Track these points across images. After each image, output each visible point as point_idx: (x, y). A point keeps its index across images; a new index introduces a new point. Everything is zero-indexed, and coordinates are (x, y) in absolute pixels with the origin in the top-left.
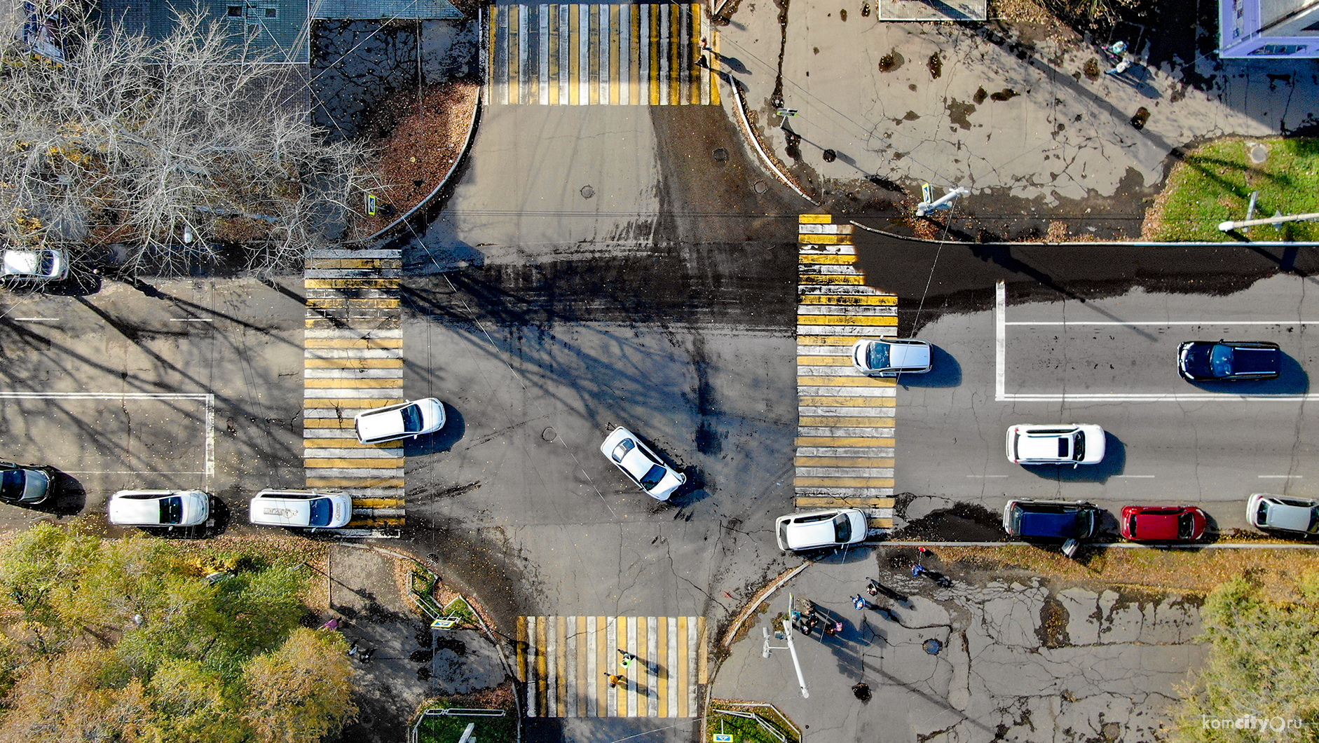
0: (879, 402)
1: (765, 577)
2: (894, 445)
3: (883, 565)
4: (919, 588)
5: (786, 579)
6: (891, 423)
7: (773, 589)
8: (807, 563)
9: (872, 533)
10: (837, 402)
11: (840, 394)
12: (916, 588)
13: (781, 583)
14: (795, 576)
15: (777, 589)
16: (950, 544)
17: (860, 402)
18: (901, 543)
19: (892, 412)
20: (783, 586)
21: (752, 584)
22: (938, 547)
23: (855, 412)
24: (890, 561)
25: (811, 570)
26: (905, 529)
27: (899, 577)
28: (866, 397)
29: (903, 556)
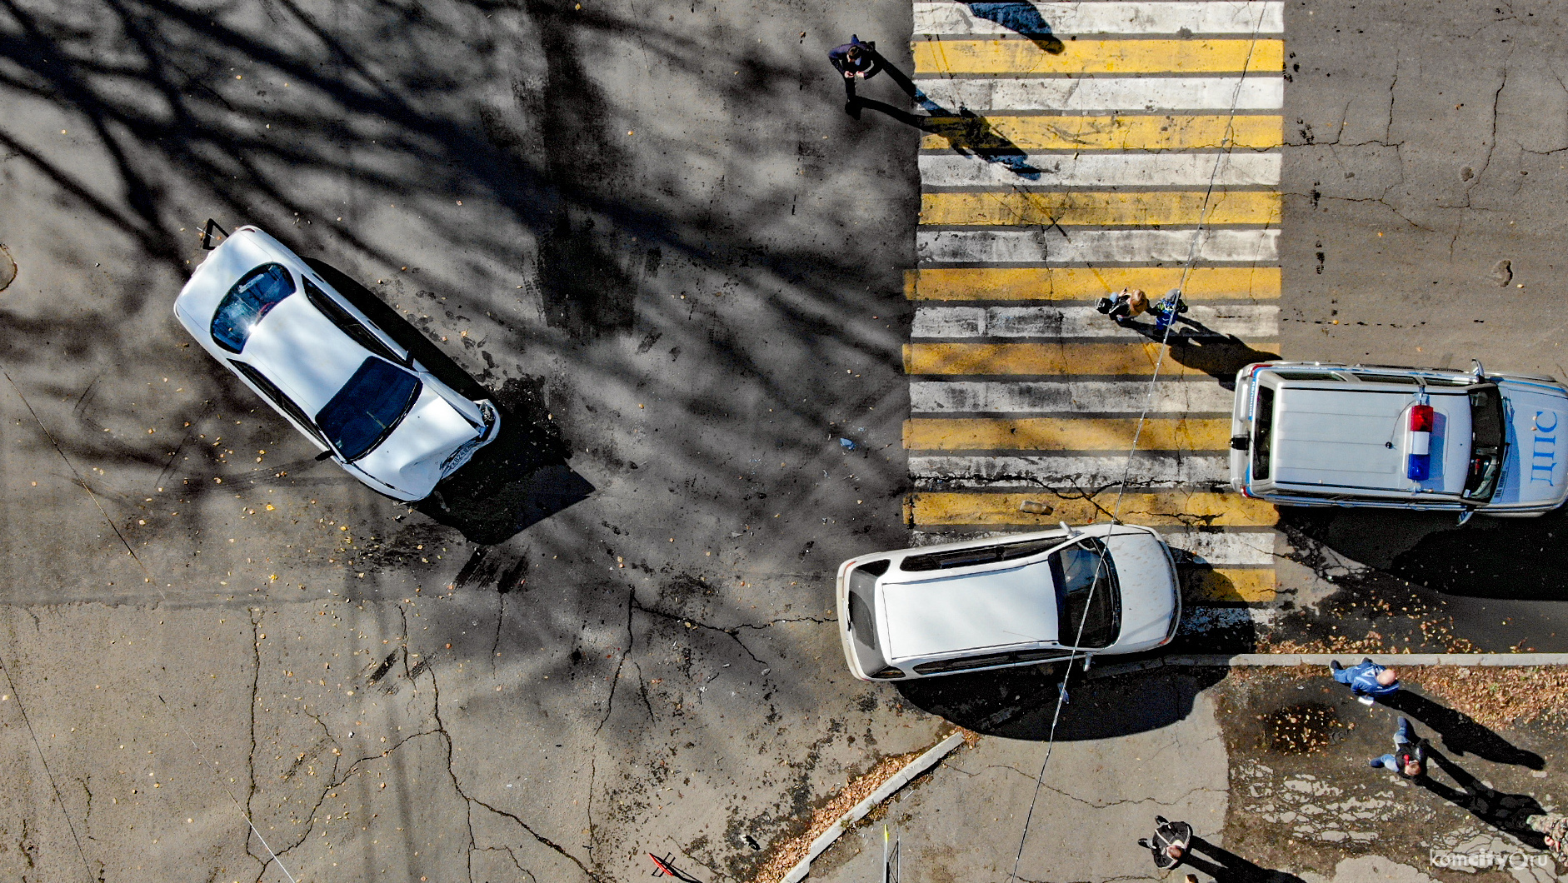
0: (1215, 133)
1: (800, 796)
2: (1276, 292)
3: (1238, 743)
4: (1381, 826)
5: (878, 795)
6: (1265, 208)
7: (832, 833)
8: (957, 736)
9: (1201, 620)
10: (1062, 134)
11: (1074, 103)
12: (1364, 825)
13: (860, 810)
14: (914, 782)
15: (848, 831)
16: (1491, 659)
17: (1147, 131)
18: (1310, 659)
19: (1268, 169)
20: (866, 821)
21: (755, 824)
22: (1449, 672)
23: (1128, 170)
24: (1270, 725)
25: (972, 760)
26: (1324, 605)
27: (1303, 784)
28: (1170, 114)
29: (1316, 707)
